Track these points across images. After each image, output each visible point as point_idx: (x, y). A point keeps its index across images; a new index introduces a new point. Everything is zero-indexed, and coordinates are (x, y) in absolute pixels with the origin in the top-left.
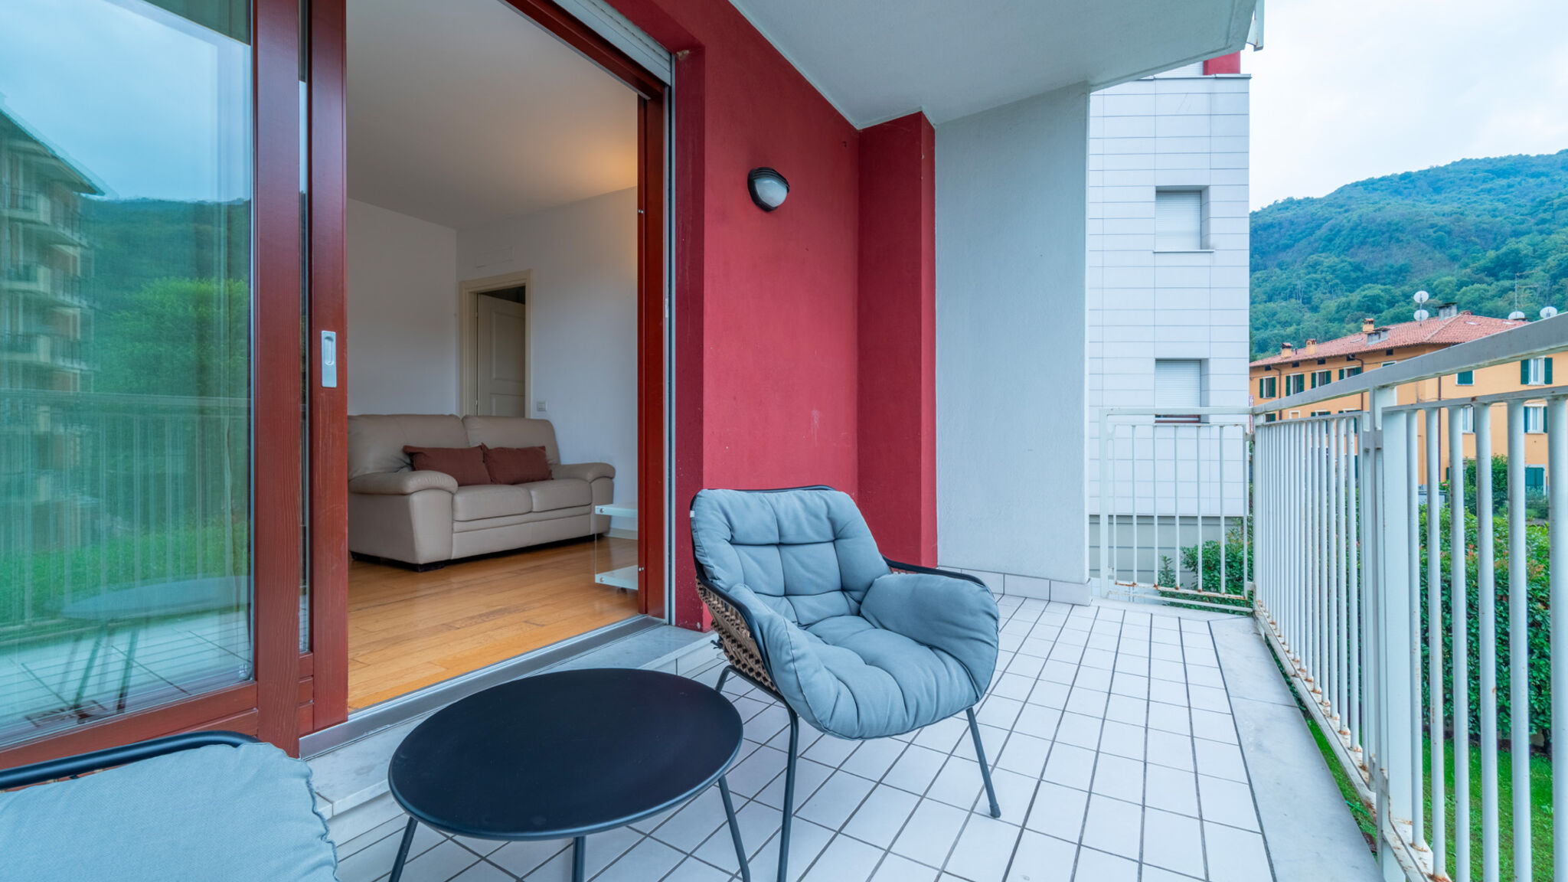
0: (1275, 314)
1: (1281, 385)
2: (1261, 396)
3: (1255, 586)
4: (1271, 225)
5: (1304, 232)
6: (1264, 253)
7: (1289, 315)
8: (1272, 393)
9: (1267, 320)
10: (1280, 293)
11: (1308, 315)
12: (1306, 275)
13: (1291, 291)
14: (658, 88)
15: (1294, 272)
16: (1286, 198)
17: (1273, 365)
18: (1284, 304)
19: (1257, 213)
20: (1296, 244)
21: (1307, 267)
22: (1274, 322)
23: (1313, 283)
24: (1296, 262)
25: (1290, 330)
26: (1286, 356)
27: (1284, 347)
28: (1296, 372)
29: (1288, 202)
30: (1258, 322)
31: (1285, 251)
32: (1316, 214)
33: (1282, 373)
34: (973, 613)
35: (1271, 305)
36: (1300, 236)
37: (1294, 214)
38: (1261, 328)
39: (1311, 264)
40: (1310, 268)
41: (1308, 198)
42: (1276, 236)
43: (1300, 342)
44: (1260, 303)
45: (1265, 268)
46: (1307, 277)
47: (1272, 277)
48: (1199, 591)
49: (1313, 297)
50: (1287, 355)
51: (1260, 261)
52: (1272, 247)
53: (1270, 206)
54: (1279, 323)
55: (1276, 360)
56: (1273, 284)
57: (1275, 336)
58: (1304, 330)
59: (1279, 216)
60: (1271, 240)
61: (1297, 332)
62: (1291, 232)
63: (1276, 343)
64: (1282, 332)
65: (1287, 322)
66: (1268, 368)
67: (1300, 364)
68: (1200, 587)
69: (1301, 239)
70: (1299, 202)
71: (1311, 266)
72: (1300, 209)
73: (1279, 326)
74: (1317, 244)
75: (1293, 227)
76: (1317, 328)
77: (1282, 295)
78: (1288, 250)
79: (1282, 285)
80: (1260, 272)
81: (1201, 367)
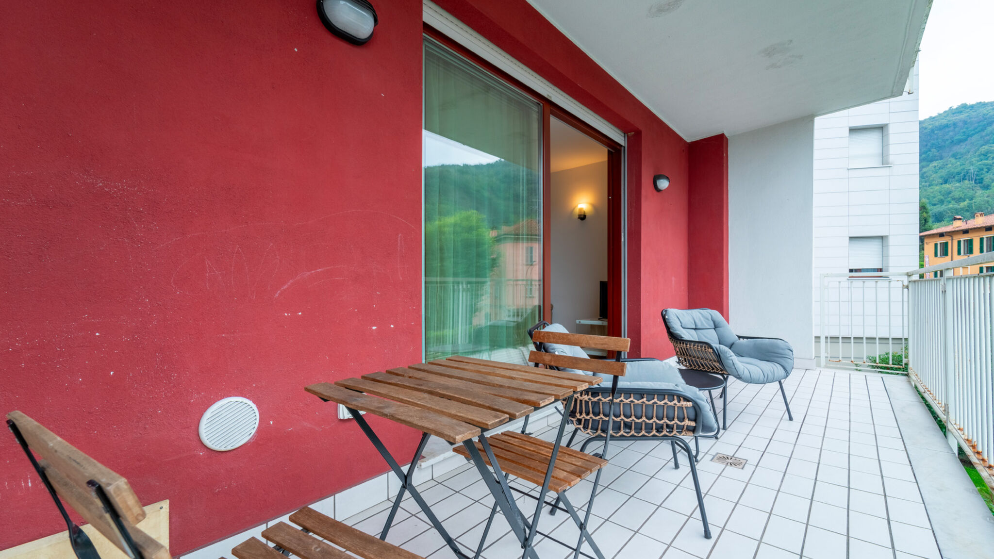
0: (950, 193)
1: (953, 246)
2: (936, 255)
3: (909, 361)
4: (947, 126)
5: (976, 129)
6: (940, 147)
7: (963, 193)
8: (945, 253)
9: (942, 198)
10: (954, 177)
11: (980, 192)
12: (978, 161)
13: (964, 175)
14: (618, 147)
15: (967, 160)
16: (959, 104)
17: (946, 233)
18: (958, 184)
19: (934, 118)
20: (969, 139)
21: (979, 156)
22: (949, 199)
23: (985, 167)
24: (969, 152)
25: (963, 204)
26: (957, 226)
27: (955, 219)
28: (967, 237)
29: (962, 107)
30: (934, 199)
31: (959, 144)
32: (988, 114)
33: (954, 238)
34: (783, 349)
35: (947, 186)
36: (973, 132)
37: (968, 116)
38: (937, 204)
39: (982, 153)
40: (982, 157)
41: (980, 103)
42: (951, 133)
43: (972, 213)
44: (936, 185)
45: (941, 159)
46: (979, 163)
47: (947, 165)
48: (877, 364)
49: (985, 178)
50: (959, 225)
51: (937, 154)
52: (947, 142)
53: (945, 112)
54: (954, 199)
55: (949, 229)
56: (948, 170)
57: (950, 209)
58: (976, 204)
59: (954, 118)
60: (947, 137)
61: (970, 206)
62: (964, 130)
63: (951, 214)
64: (957, 206)
65: (961, 198)
66: (941, 235)
67: (970, 231)
68: (878, 361)
69: (973, 134)
70: (972, 107)
71: (982, 154)
72: (973, 112)
73: (953, 202)
74: (988, 138)
75: (966, 126)
76: (988, 202)
77: (957, 178)
78: (962, 144)
79: (956, 170)
80: (937, 161)
81: (882, 241)
